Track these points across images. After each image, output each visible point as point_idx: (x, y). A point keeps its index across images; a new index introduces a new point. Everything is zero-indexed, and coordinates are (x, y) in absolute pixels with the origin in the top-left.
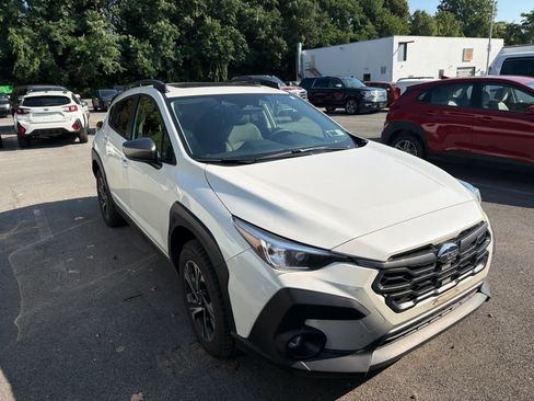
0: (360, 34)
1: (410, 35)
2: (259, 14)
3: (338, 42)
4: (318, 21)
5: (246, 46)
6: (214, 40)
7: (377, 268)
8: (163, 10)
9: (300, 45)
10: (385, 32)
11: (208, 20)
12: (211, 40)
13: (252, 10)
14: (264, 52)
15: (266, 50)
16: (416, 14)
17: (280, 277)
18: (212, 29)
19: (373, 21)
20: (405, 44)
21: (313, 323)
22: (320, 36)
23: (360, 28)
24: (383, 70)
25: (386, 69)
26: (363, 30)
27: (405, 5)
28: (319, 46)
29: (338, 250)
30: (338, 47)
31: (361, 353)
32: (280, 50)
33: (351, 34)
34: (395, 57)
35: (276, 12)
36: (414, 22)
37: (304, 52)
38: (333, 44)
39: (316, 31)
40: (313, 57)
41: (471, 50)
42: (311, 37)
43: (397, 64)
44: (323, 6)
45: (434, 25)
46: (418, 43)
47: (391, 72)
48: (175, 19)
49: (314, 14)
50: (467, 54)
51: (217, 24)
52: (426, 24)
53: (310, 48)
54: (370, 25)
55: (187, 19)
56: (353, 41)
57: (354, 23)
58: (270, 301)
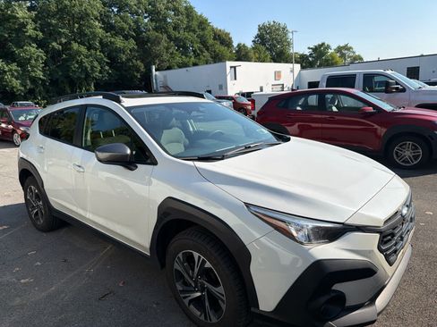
0: (199, 59)
1: (236, 60)
2: (119, 42)
3: (184, 65)
4: (167, 49)
5: (107, 68)
6: (81, 63)
7: (378, 232)
8: (30, 36)
9: (154, 67)
10: (218, 58)
11: (75, 46)
12: (77, 62)
13: (113, 40)
14: (124, 73)
15: (126, 71)
16: (239, 45)
17: (310, 251)
18: (79, 53)
19: (207, 50)
20: (235, 67)
21: (337, 287)
22: (169, 61)
23: (199, 55)
24: (221, 87)
25: (223, 86)
26: (201, 56)
27: (230, 39)
28: (169, 68)
29: (349, 222)
30: (184, 69)
31: (368, 305)
32: (138, 71)
33: (193, 59)
34: (229, 78)
35: (132, 41)
36: (237, 52)
37: (157, 73)
38: (180, 67)
39: (166, 57)
40: (165, 77)
41: (279, 72)
42: (163, 61)
43: (230, 82)
44: (169, 37)
45: (251, 54)
46: (243, 67)
47: (226, 88)
48: (41, 44)
49: (164, 44)
50: (278, 75)
51: (83, 49)
52: (247, 53)
53: (163, 70)
54: (206, 53)
55: (54, 44)
56: (195, 65)
57: (194, 51)
58: (303, 274)
